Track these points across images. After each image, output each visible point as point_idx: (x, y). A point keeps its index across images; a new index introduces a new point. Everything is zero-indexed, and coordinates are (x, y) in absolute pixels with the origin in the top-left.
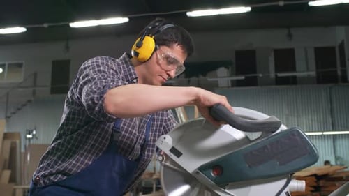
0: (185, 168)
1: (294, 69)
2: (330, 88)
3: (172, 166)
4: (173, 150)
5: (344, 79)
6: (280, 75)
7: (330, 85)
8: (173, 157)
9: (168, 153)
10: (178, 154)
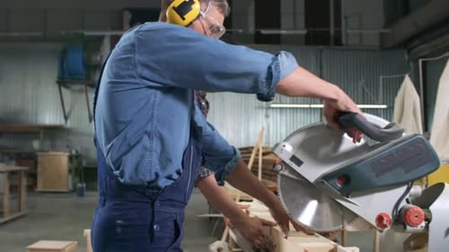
0: (307, 177)
1: (278, 26)
2: (321, 51)
3: (291, 176)
4: (294, 158)
5: (338, 42)
6: (264, 32)
7: (321, 47)
8: (294, 166)
9: (288, 161)
10: (299, 163)
